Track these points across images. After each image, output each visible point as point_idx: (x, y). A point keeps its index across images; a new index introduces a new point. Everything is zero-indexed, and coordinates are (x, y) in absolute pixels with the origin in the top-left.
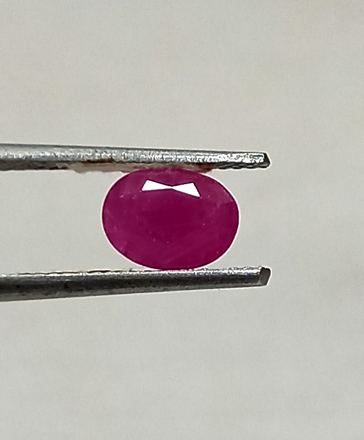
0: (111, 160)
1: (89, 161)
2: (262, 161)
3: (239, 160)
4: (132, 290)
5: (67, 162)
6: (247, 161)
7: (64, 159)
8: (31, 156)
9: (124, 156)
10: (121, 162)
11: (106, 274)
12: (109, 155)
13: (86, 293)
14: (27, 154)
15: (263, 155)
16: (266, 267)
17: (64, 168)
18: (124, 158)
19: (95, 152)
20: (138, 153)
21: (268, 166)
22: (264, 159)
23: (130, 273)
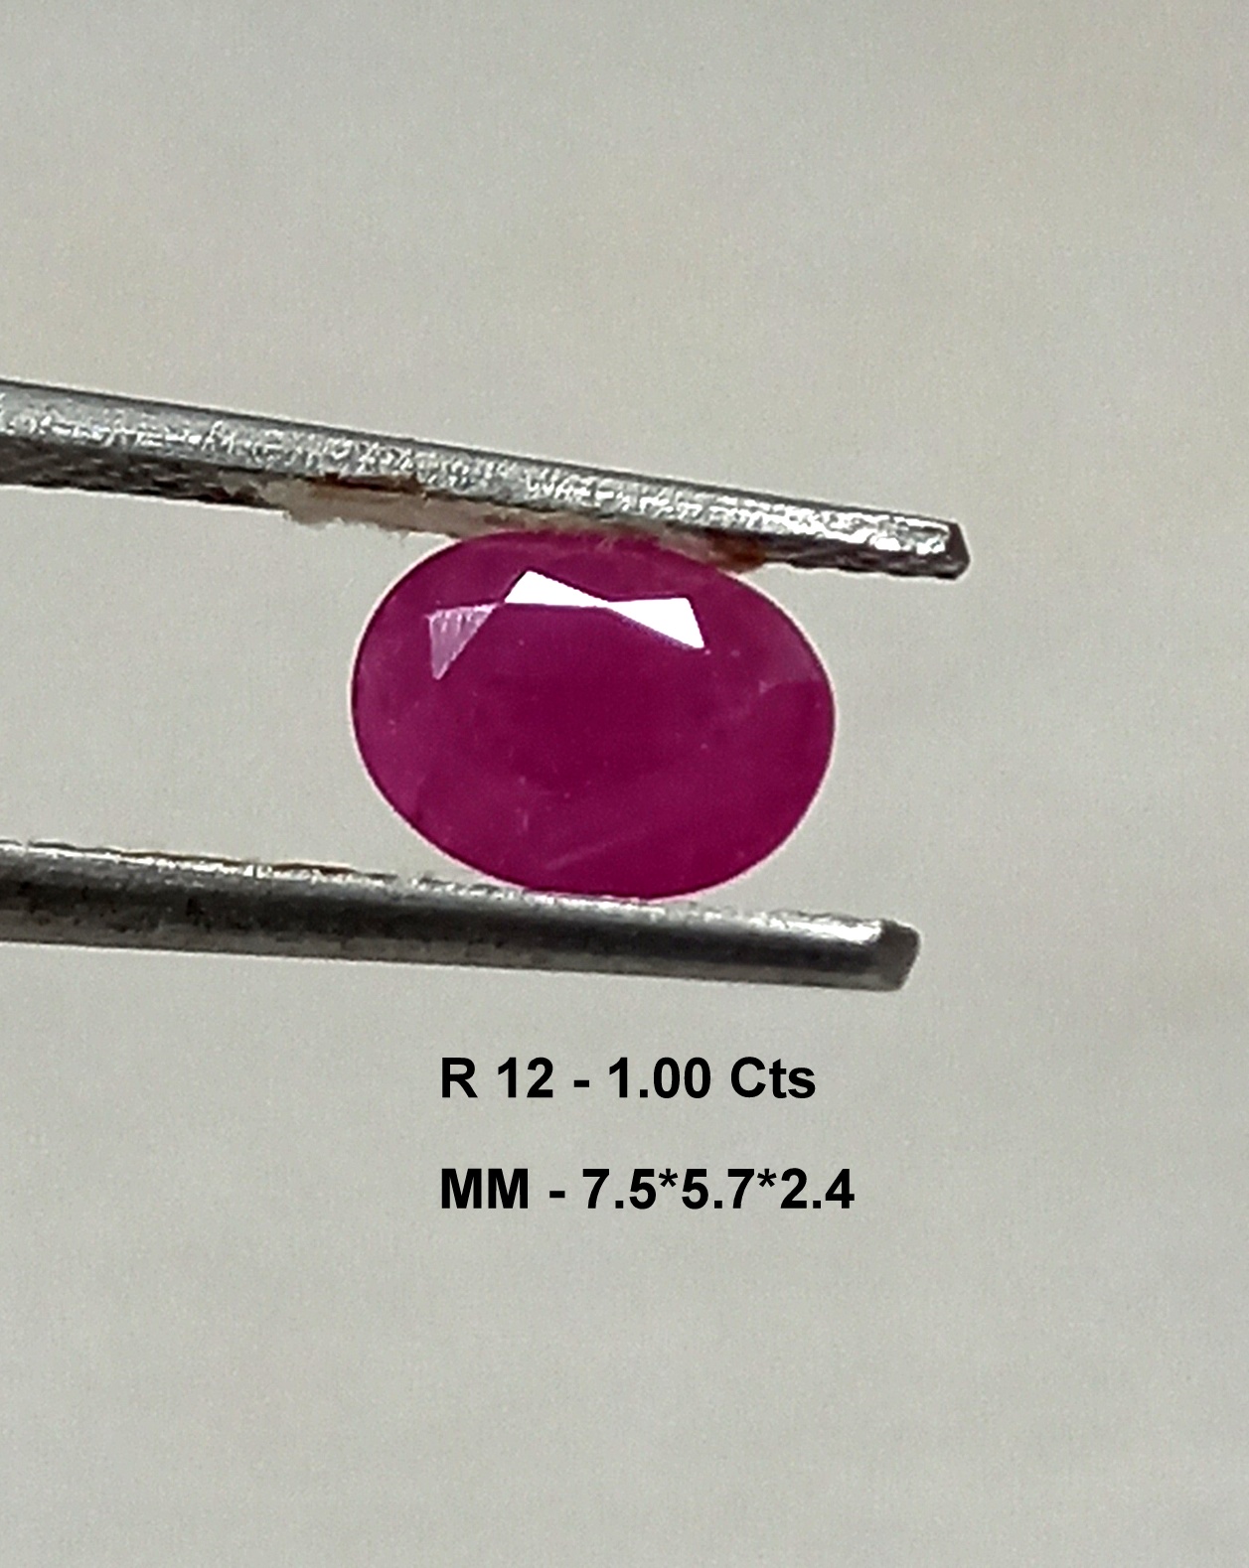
0: (409, 486)
1: (332, 479)
2: (941, 548)
3: (858, 538)
5: (257, 472)
6: (886, 543)
7: (247, 463)
8: (132, 439)
9: (458, 474)
12: (404, 466)
13: (260, 939)
14: (121, 428)
15: (945, 528)
16: (902, 923)
17: (243, 499)
18: (458, 483)
19: (358, 450)
20: (508, 471)
21: (961, 570)
22: (949, 545)
23: (423, 888)
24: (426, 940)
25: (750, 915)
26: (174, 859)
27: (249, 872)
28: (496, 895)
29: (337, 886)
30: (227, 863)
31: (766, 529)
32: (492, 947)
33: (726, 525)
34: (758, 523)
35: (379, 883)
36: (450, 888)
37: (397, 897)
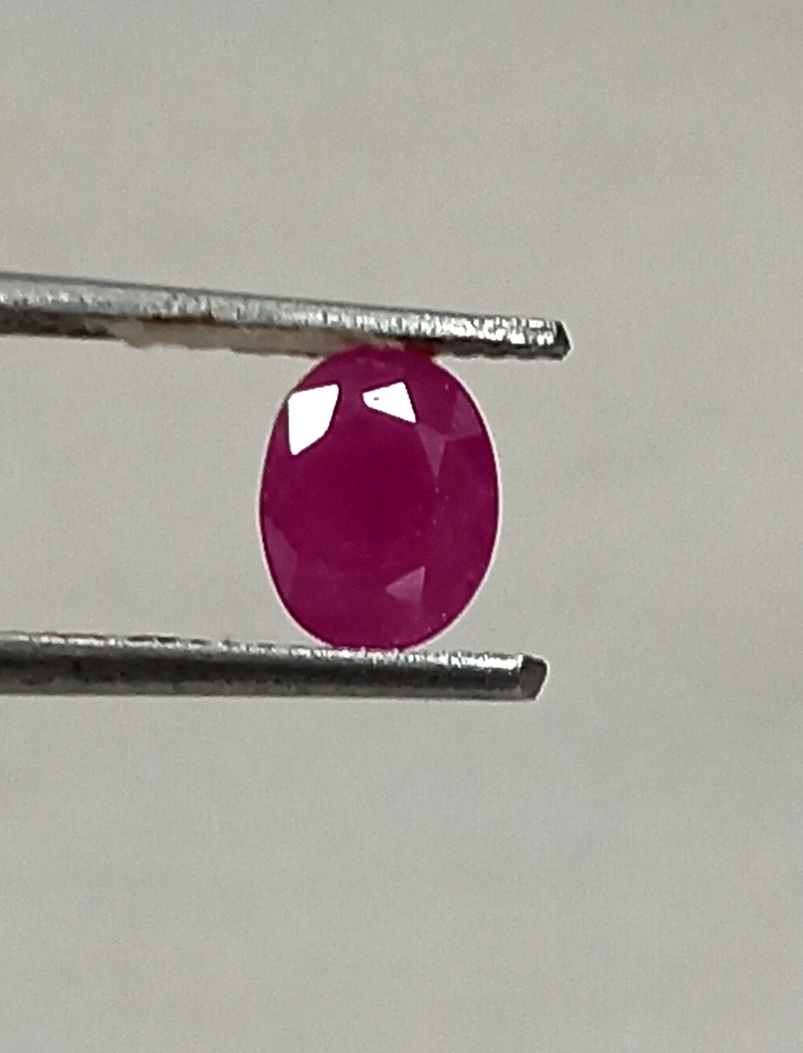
0: (208, 320)
1: (158, 319)
2: (550, 340)
3: (498, 336)
4: (227, 687)
5: (108, 317)
6: (517, 339)
7: (102, 311)
8: (25, 301)
9: (239, 310)
10: (232, 325)
11: (170, 646)
12: (203, 307)
13: (120, 685)
14: (19, 295)
15: (554, 327)
16: (536, 656)
17: (101, 334)
18: (239, 317)
19: (172, 298)
20: (270, 306)
21: (565, 353)
22: (556, 339)
23: (225, 648)
24: (229, 681)
25: (437, 655)
26: (64, 636)
27: (112, 642)
28: (274, 650)
29: (169, 650)
30: (98, 637)
31: (439, 333)
32: (271, 683)
33: (412, 332)
34: (434, 331)
35: (197, 647)
36: (244, 648)
37: (209, 656)
